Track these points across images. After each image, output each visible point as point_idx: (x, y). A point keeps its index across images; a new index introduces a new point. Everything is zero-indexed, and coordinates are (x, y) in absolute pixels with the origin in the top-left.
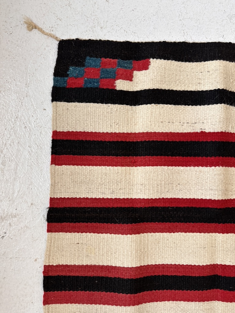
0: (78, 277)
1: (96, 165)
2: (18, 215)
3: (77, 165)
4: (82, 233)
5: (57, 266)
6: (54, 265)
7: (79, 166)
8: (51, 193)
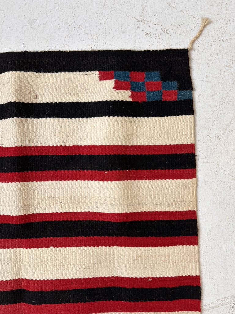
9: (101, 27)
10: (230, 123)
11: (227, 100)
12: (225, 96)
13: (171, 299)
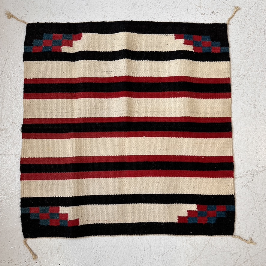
0: (41, 165)
1: (51, 98)
2: (5, 129)
3: (39, 99)
4: (43, 139)
5: (28, 158)
6: (27, 158)
7: (40, 99)
8: (24, 116)
9: (176, 9)
10: (251, 67)
11: (249, 54)
12: (248, 51)
13: (215, 170)
